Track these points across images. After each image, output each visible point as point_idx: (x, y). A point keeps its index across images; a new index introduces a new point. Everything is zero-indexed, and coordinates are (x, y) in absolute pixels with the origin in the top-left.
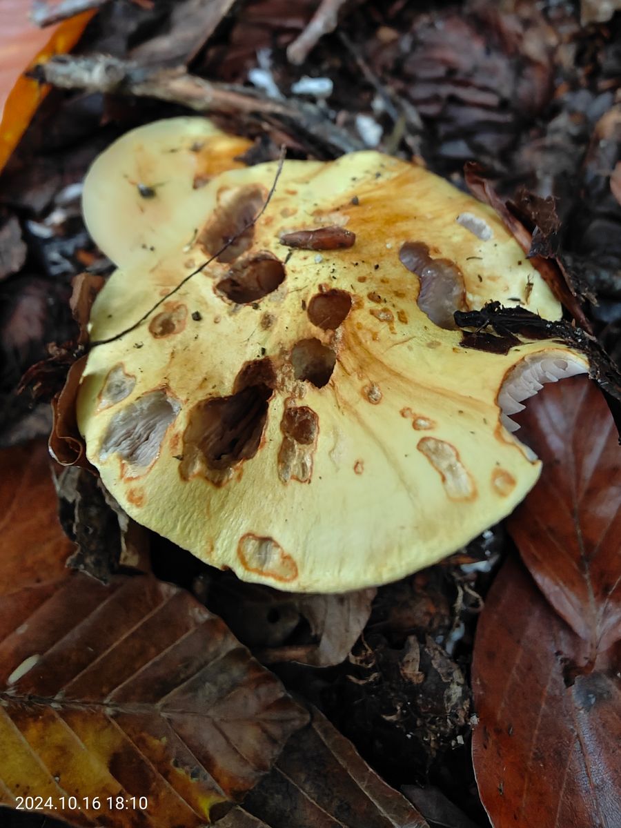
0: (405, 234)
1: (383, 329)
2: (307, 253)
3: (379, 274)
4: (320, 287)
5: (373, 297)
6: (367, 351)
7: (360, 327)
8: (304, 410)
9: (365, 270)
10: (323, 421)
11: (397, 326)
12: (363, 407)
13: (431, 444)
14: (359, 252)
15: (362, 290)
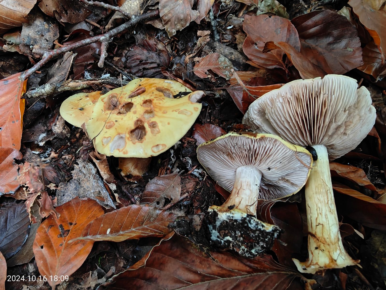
0: (155, 86)
1: (161, 102)
2: (136, 97)
3: (154, 94)
4: (143, 101)
5: (155, 98)
6: (159, 106)
7: (156, 103)
8: (152, 122)
9: (151, 94)
10: (158, 122)
11: (163, 100)
12: (165, 115)
13: (181, 112)
14: (147, 92)
15: (152, 98)
